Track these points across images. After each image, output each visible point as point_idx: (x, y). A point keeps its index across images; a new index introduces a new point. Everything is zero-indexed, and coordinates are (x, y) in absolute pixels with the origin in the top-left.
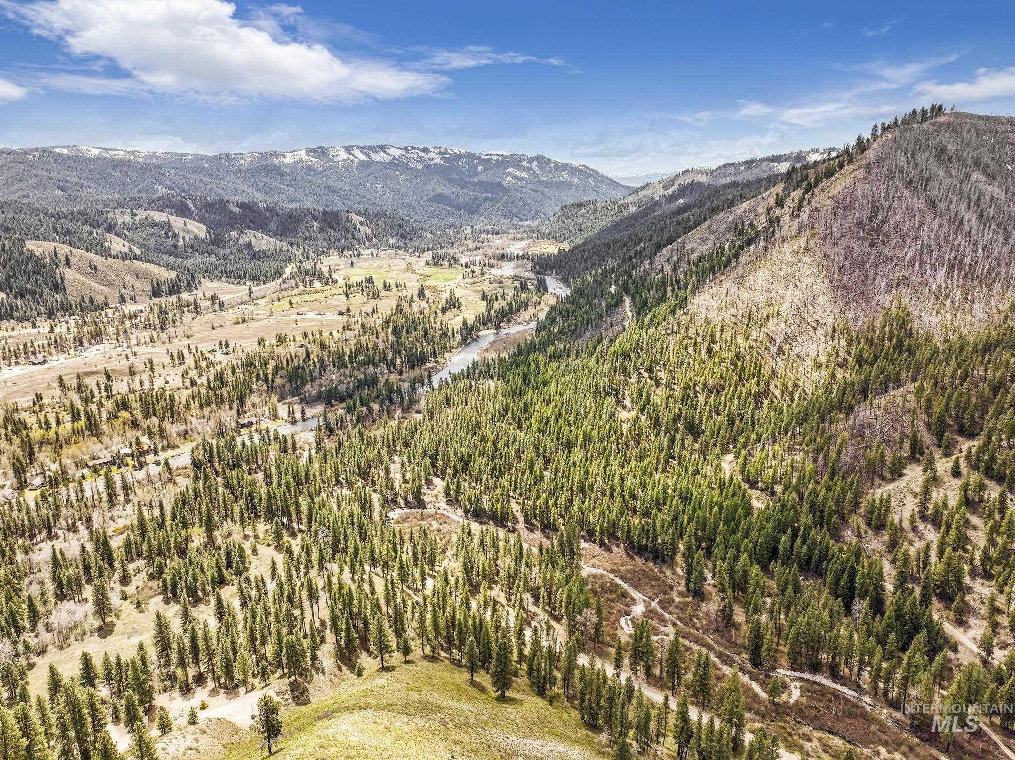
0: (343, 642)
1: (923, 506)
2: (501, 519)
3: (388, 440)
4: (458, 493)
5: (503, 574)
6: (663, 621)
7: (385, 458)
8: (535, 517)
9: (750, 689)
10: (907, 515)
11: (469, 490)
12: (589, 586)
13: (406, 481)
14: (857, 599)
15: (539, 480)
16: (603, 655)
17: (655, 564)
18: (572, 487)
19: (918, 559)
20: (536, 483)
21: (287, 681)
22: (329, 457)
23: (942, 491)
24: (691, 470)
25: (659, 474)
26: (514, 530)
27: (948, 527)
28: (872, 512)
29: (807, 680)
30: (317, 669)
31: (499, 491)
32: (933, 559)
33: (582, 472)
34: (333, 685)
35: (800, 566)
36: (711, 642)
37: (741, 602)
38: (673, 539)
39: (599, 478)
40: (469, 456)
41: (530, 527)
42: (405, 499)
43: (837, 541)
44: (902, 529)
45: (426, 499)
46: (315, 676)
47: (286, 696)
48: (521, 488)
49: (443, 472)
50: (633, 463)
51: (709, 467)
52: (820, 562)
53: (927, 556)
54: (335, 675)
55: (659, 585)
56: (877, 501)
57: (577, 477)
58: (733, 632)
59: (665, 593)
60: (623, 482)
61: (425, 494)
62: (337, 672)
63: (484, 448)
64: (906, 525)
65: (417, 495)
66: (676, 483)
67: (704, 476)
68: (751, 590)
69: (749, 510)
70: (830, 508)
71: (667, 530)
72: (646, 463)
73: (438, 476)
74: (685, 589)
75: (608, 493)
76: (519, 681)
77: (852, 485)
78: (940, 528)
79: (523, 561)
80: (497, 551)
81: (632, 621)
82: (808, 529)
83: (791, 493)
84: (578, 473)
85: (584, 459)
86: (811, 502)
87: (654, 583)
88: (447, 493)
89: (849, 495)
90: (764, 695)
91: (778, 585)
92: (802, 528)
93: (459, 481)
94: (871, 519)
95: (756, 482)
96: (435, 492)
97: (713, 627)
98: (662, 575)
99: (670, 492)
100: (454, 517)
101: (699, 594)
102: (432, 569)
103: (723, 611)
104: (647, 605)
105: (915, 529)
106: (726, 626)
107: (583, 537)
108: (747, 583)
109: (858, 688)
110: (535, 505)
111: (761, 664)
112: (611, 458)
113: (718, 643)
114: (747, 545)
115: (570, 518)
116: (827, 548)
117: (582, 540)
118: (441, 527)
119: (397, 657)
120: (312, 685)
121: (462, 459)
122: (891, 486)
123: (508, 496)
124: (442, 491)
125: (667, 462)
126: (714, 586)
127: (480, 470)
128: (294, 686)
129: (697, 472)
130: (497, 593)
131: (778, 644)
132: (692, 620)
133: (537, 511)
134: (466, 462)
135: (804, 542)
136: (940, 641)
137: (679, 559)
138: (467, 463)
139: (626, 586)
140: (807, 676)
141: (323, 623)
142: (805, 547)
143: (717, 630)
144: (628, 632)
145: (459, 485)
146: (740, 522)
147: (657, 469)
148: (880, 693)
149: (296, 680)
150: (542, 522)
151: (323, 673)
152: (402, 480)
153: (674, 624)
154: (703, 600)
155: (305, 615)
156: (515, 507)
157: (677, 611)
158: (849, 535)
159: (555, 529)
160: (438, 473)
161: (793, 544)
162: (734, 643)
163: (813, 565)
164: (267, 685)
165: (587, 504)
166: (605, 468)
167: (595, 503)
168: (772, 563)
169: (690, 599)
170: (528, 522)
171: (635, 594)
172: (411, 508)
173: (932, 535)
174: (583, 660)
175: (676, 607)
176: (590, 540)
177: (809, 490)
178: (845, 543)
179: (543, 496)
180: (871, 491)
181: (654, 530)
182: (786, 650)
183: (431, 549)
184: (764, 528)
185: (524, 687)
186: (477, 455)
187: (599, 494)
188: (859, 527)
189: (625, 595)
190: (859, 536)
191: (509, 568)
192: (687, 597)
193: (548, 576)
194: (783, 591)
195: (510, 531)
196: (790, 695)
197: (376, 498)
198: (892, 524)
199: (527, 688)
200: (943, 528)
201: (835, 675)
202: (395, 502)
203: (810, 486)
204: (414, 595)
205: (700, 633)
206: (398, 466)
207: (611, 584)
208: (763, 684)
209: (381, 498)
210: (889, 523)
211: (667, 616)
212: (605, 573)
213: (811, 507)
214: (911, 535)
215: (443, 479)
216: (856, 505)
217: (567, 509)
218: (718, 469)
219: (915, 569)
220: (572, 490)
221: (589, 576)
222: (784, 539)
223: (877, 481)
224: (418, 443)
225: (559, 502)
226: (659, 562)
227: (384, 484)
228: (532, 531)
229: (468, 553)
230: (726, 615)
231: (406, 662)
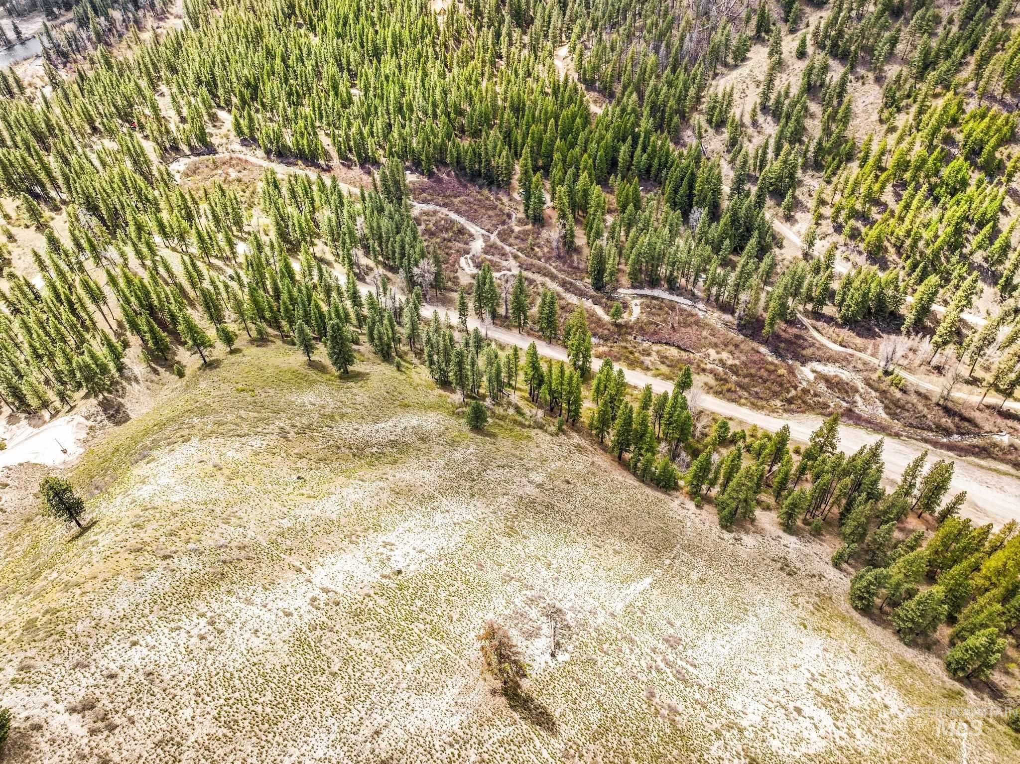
0: (150, 344)
1: (765, 96)
2: (310, 157)
3: (145, 66)
4: (251, 129)
5: (324, 228)
6: (504, 255)
7: (148, 93)
8: (350, 151)
9: (592, 315)
10: (749, 108)
11: (266, 125)
12: (423, 227)
13: (183, 120)
14: (695, 208)
15: (347, 103)
16: (446, 302)
17: (490, 190)
18: (388, 109)
19: (756, 158)
20: (344, 106)
21: (93, 401)
22: (71, 97)
23: (784, 76)
24: (521, 73)
25: (485, 80)
26: (329, 169)
27: (788, 117)
28: (714, 108)
29: (647, 296)
30: (128, 379)
31: (301, 123)
32: (770, 155)
33: (397, 89)
34: (154, 394)
35: (640, 176)
36: (554, 270)
37: (581, 223)
38: (508, 163)
39: (418, 94)
40: (256, 79)
41: (347, 163)
42: (189, 145)
43: (677, 143)
44: (743, 125)
45: (215, 141)
46: (128, 387)
47: (99, 418)
48: (327, 117)
49: (228, 102)
50: (456, 70)
51: (541, 67)
52: (659, 170)
53: (765, 153)
54: (152, 381)
55: (497, 215)
56: (720, 95)
57: (392, 96)
58: (575, 257)
59: (504, 223)
60: (446, 95)
61: (211, 135)
62: (154, 377)
63: (272, 67)
64: (747, 120)
65: (202, 137)
66: (506, 92)
67: (537, 80)
68: (591, 211)
69: (587, 119)
70: (671, 108)
71: (501, 152)
72: (470, 68)
73: (223, 108)
74: (523, 216)
75: (430, 112)
76: (362, 348)
77: (694, 79)
78: (779, 120)
79: (345, 211)
80: (312, 201)
81: (471, 259)
82: (648, 134)
83: (631, 93)
84: (392, 91)
85: (397, 71)
86: (653, 102)
87: (491, 213)
88: (239, 131)
89: (692, 91)
90: (606, 318)
91: (618, 202)
92: (642, 134)
93: (249, 115)
94: (712, 116)
95: (593, 82)
96: (223, 131)
97: (554, 254)
98: (498, 203)
99: (500, 103)
100: (252, 160)
101: (539, 220)
102: (241, 230)
103: (565, 236)
104: (486, 239)
105: (755, 123)
106: (568, 252)
107: (407, 168)
108: (587, 203)
109: (693, 297)
110: (347, 135)
111: (604, 286)
112: (429, 65)
113: (560, 271)
114: (586, 162)
115: (391, 148)
116: (668, 154)
117: (408, 172)
118: (240, 175)
119: (220, 350)
120: (126, 399)
121: (248, 85)
122: (735, 74)
123: (313, 127)
124: (232, 129)
125: (493, 64)
126: (554, 208)
127: (273, 98)
128: (105, 405)
129: (529, 74)
130: (322, 249)
131: (619, 264)
132: (533, 249)
133: (352, 143)
134: (253, 88)
135: (644, 150)
136: (768, 239)
137: (515, 182)
138: (256, 88)
139: (462, 220)
140: (647, 291)
141: (120, 324)
142: (645, 156)
143: (559, 257)
144: (470, 272)
145: (251, 120)
146: (578, 134)
147: (483, 74)
148: (712, 299)
149: (105, 398)
150: (359, 155)
151: (137, 380)
152: (178, 119)
153: (516, 257)
154: (543, 226)
155: (95, 319)
156: (325, 141)
157: (518, 241)
158: (688, 136)
159: (376, 163)
160: (222, 104)
161: (633, 153)
162: (578, 268)
163: (652, 175)
164: (72, 408)
165: (407, 128)
166: (423, 81)
167: (418, 125)
168: (612, 177)
169: (529, 227)
170: (343, 157)
171: (472, 228)
172: (199, 155)
173: (771, 128)
174: (427, 311)
175: (516, 238)
176: (417, 170)
177: (649, 89)
178: (684, 145)
179: (356, 124)
180: (714, 83)
181: (487, 153)
182: (628, 269)
183: (233, 209)
184: (602, 139)
185: (368, 355)
186: (265, 77)
187: (420, 114)
188: (700, 127)
189: (462, 231)
190: (700, 137)
191: (330, 221)
192: (527, 224)
193: (375, 225)
194: (624, 208)
195: (324, 170)
196: (631, 313)
197: (150, 148)
198: (733, 120)
199: (371, 356)
200: (783, 121)
201: (672, 286)
202: (176, 148)
203: (652, 83)
204: (225, 267)
205: (542, 263)
206: (168, 99)
207: (446, 220)
208: (606, 308)
209: (157, 147)
210: (730, 120)
211: (508, 249)
212: (438, 208)
213: (651, 108)
214: (750, 130)
215: (230, 111)
216: (698, 99)
217: (386, 136)
218: (552, 70)
219: (752, 168)
220: (388, 113)
221: (421, 214)
222: (624, 149)
223: (720, 69)
224: (186, 65)
225: (375, 130)
226: (494, 188)
227: (155, 127)
228: (349, 167)
229: (278, 209)
230: (568, 242)
231: (232, 352)
